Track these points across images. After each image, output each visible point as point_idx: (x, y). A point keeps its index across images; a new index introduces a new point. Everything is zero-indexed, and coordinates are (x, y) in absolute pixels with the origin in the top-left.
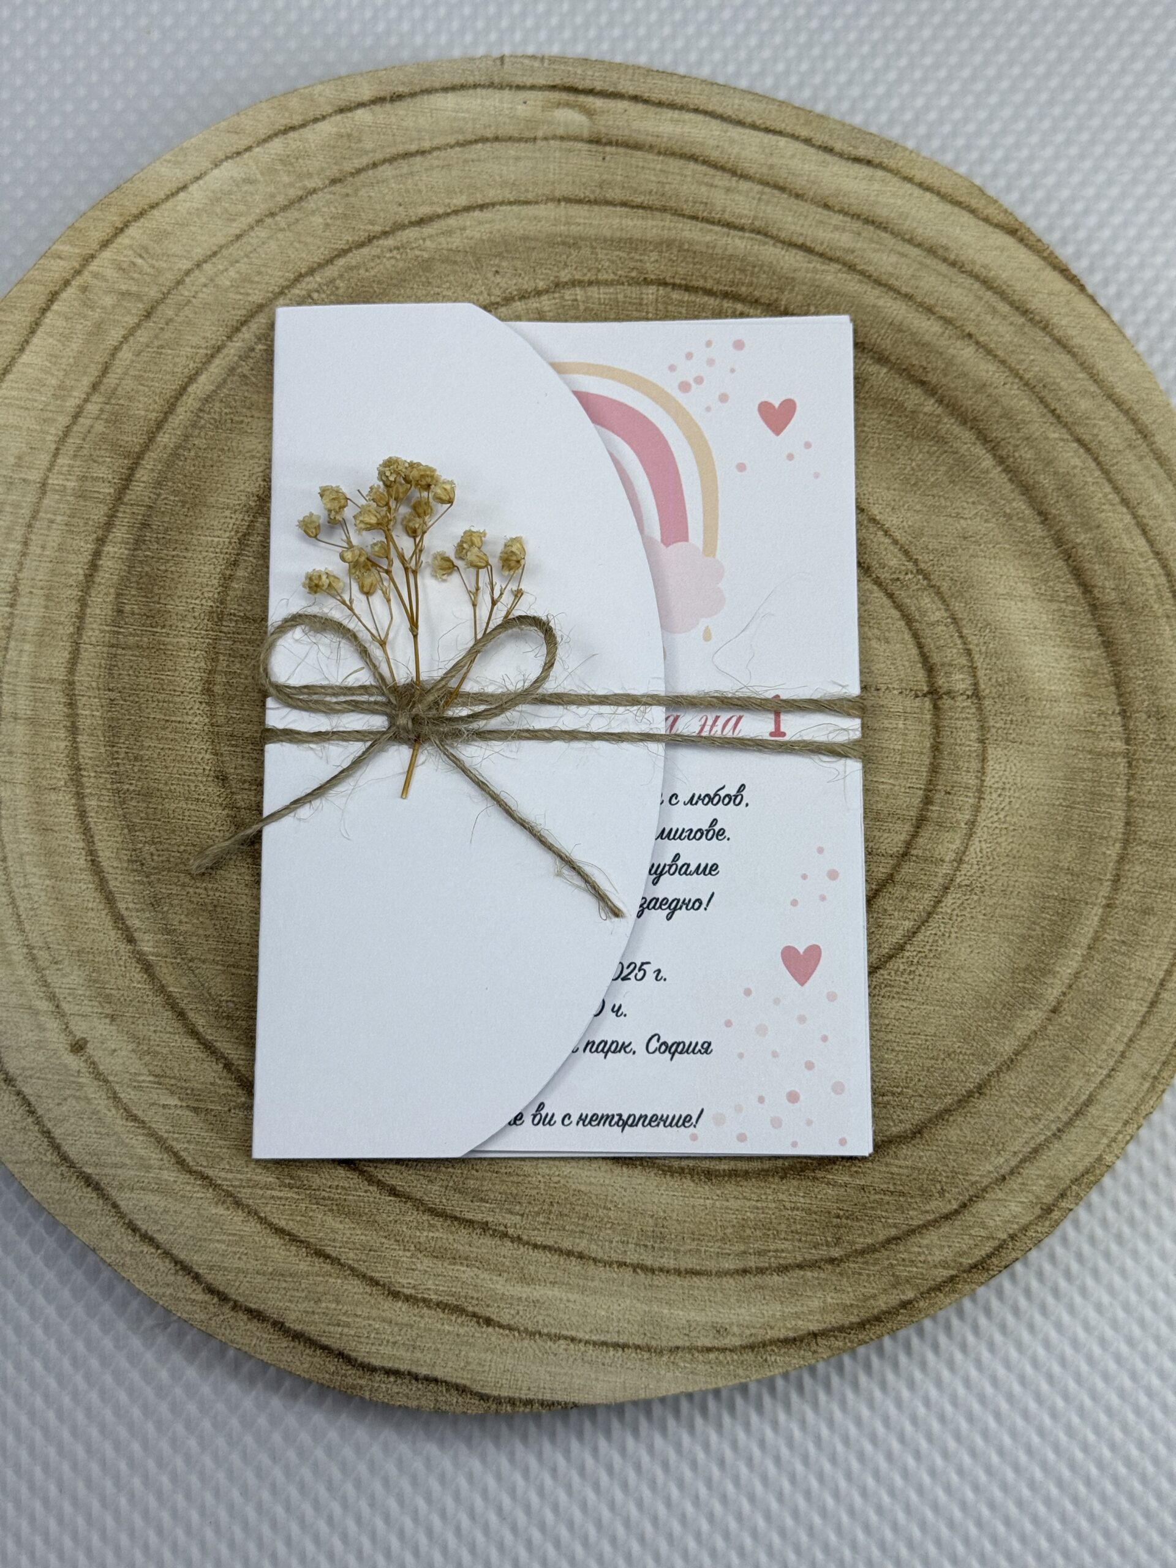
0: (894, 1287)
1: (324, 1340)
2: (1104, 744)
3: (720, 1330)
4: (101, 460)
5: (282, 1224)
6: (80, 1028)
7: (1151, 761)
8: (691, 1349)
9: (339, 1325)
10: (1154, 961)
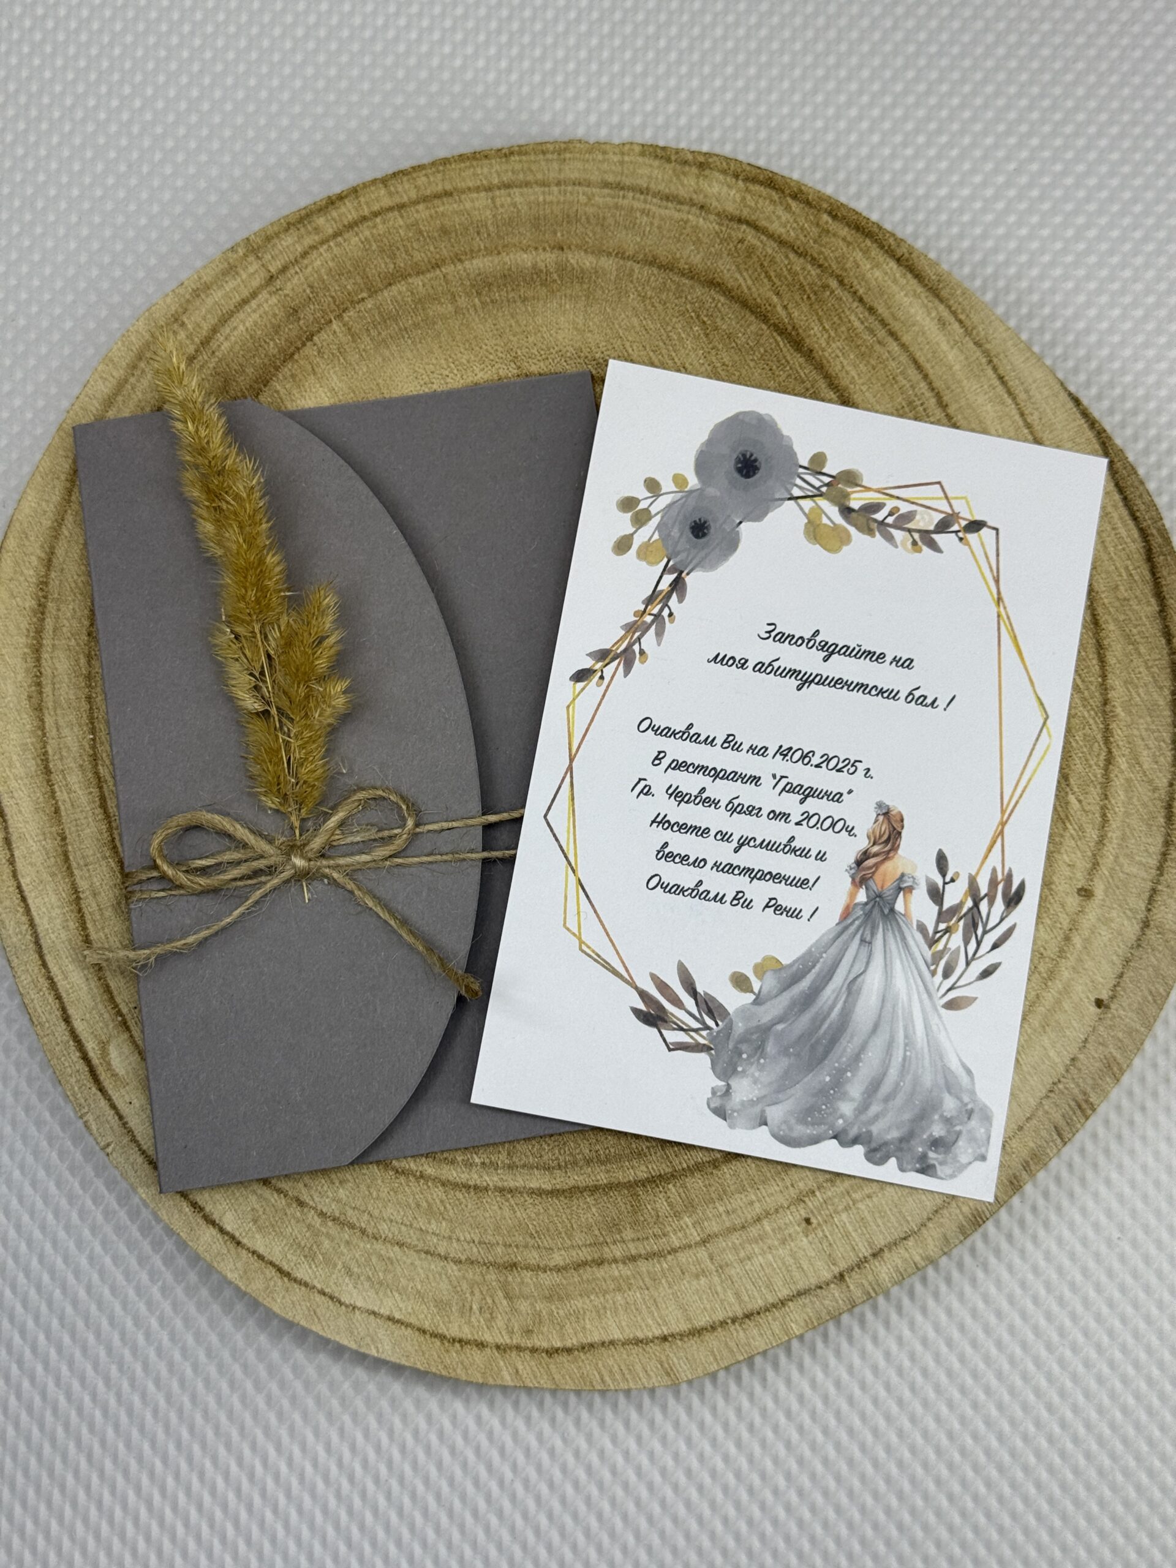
0: (828, 231)
1: (1148, 576)
2: (344, 338)
3: (942, 323)
4: (653, 1213)
5: (1095, 662)
6: (1073, 901)
7: (333, 297)
8: (968, 332)
9: (1131, 575)
10: (477, 204)
